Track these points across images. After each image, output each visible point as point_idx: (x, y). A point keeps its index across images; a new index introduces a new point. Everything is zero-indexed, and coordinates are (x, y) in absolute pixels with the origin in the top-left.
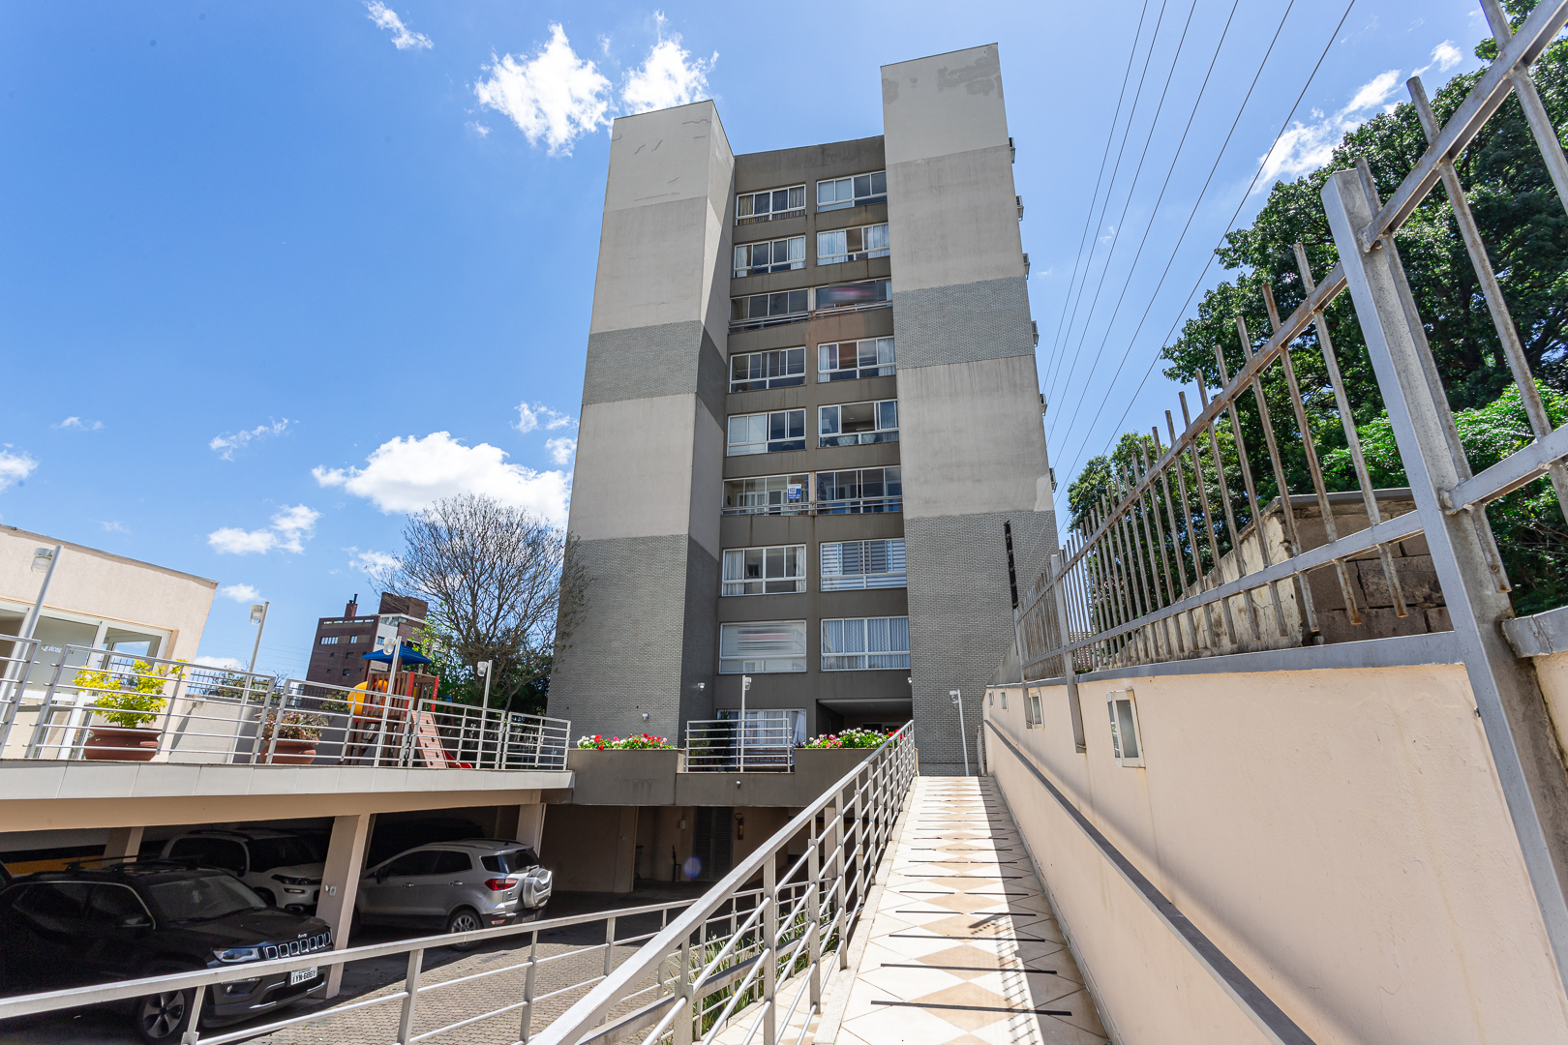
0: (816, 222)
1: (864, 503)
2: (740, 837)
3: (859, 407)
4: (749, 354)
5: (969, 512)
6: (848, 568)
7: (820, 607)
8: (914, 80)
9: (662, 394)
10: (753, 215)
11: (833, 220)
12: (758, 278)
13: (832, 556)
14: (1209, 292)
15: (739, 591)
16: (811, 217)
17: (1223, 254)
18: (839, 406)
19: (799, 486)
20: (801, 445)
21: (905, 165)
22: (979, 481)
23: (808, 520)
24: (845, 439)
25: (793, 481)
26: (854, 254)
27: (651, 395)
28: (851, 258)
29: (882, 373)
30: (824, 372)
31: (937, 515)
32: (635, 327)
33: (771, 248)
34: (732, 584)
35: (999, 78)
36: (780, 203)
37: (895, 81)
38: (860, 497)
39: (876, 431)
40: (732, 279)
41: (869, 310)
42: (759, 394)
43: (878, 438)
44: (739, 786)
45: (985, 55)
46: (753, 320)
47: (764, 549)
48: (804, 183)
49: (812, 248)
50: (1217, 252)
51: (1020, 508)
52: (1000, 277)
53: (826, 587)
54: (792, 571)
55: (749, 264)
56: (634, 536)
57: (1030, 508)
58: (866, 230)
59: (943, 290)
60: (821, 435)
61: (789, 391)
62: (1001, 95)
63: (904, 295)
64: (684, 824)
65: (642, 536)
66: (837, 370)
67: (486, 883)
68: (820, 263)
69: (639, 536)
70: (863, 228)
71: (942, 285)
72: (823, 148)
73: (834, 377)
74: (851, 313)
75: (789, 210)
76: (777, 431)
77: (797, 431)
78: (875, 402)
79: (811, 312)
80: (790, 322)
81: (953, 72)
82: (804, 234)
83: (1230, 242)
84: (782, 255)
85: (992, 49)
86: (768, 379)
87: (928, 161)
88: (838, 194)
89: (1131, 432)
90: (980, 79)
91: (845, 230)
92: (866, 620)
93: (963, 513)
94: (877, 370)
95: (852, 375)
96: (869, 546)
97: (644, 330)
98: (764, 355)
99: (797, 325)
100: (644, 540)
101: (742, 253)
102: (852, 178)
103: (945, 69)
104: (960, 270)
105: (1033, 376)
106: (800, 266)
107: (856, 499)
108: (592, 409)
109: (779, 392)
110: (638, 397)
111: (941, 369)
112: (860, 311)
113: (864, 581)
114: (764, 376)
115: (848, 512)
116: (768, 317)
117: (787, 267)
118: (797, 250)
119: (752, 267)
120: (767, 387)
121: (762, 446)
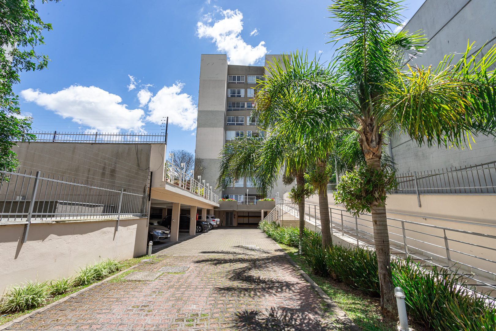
0: (247, 86)
2: (235, 218)
3: (255, 131)
4: (231, 116)
9: (216, 127)
10: (232, 81)
11: (251, 86)
12: (233, 98)
16: (246, 84)
18: (251, 131)
27: (213, 127)
30: (248, 123)
32: (209, 110)
33: (236, 91)
36: (239, 79)
37: (268, 58)
40: (227, 97)
42: (233, 126)
46: (232, 108)
48: (244, 75)
49: (246, 92)
55: (231, 94)
56: (211, 158)
61: (240, 126)
64: (223, 216)
68: (248, 96)
72: (249, 67)
73: (250, 124)
75: (241, 81)
76: (237, 134)
77: (242, 135)
79: (246, 108)
82: (244, 88)
84: (239, 93)
86: (235, 123)
88: (252, 79)
91: (254, 89)
95: (254, 125)
97: (211, 111)
98: (235, 117)
99: (241, 111)
100: (213, 159)
101: (229, 90)
102: (256, 76)
106: (243, 96)
108: (199, 129)
109: (238, 126)
110: (210, 127)
116: (236, 108)
117: (240, 96)
118: (242, 92)
119: (232, 95)
120: (235, 125)
121: (234, 138)
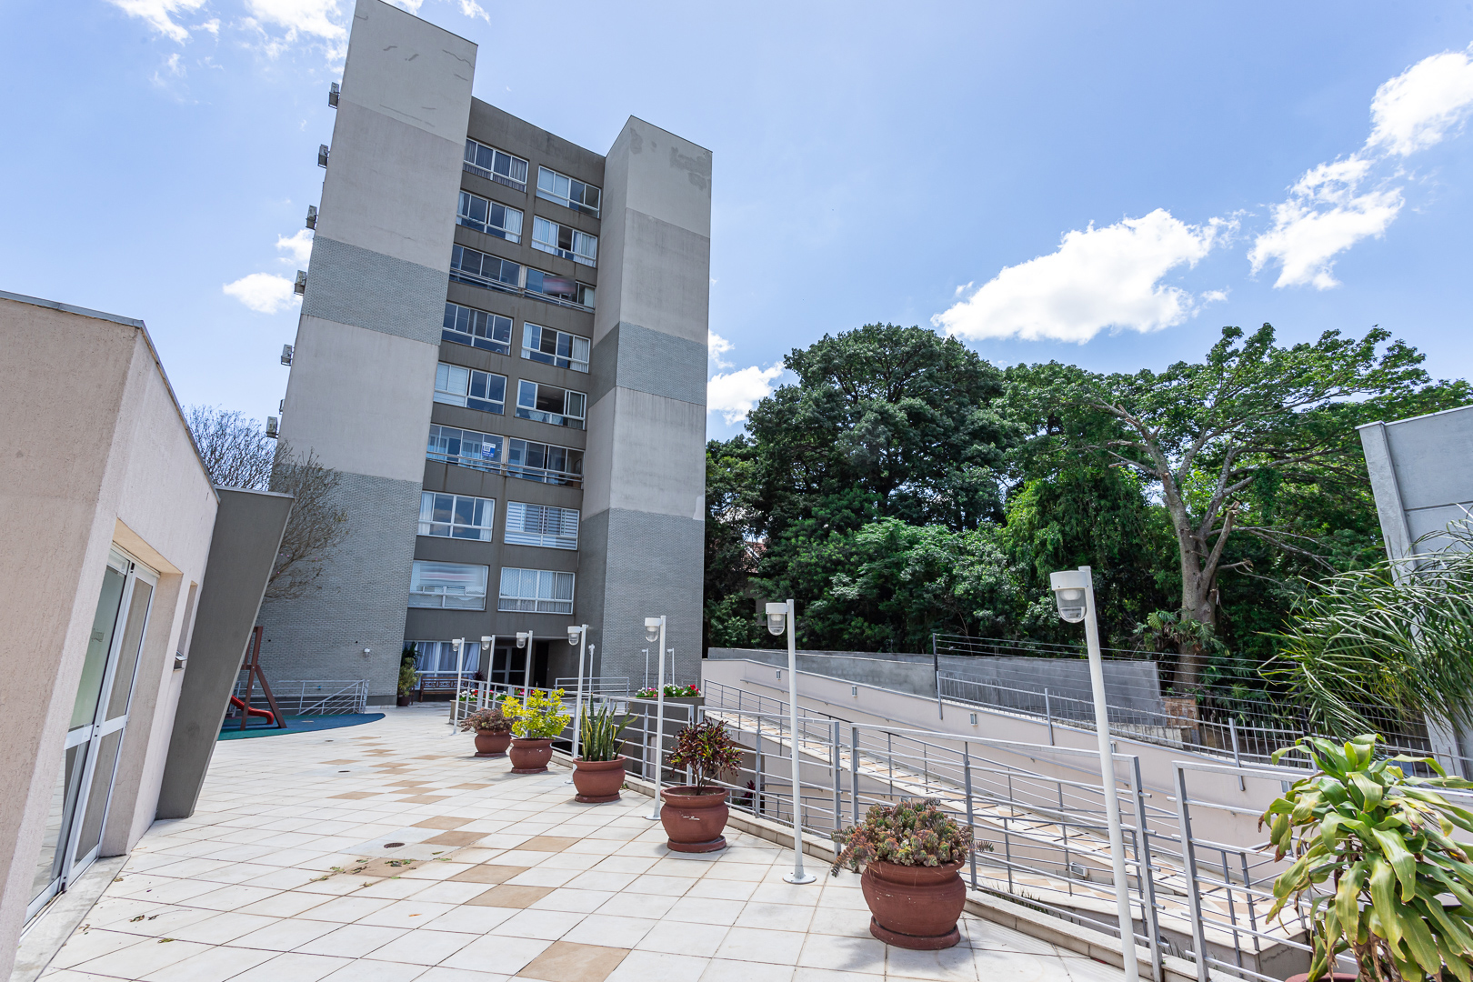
0: (534, 207)
1: (548, 473)
3: (552, 391)
4: (457, 306)
6: (530, 527)
7: (501, 556)
8: (654, 145)
9: (403, 335)
10: (474, 165)
11: (548, 210)
12: (475, 234)
13: (517, 515)
14: (782, 386)
16: (531, 197)
17: (787, 359)
18: (536, 385)
19: (494, 446)
20: (494, 409)
21: (639, 214)
23: (501, 479)
24: (537, 415)
25: (489, 440)
26: (564, 251)
28: (560, 253)
29: (573, 367)
30: (527, 349)
31: (633, 509)
32: (375, 250)
33: (489, 208)
35: (710, 181)
36: (502, 167)
37: (636, 133)
38: (545, 468)
39: (564, 415)
41: (569, 307)
42: (464, 349)
43: (565, 421)
45: (703, 156)
46: (466, 272)
47: (455, 496)
48: (528, 160)
49: (527, 228)
50: (785, 356)
51: (686, 515)
52: (693, 340)
53: (509, 539)
54: (478, 522)
55: (465, 213)
56: (363, 473)
57: (689, 515)
58: (576, 233)
59: (655, 334)
60: (518, 405)
61: (492, 355)
62: (710, 197)
63: (632, 327)
65: (372, 474)
66: (538, 351)
68: (534, 245)
69: (368, 474)
70: (573, 230)
71: (655, 330)
72: (549, 137)
73: (534, 356)
74: (555, 304)
75: (510, 178)
76: (477, 388)
77: (496, 393)
78: (566, 391)
79: (522, 289)
80: (503, 290)
81: (681, 156)
82: (523, 211)
83: (793, 354)
84: (499, 219)
85: (708, 154)
86: (473, 337)
87: (657, 221)
88: (556, 188)
90: (697, 173)
91: (558, 225)
92: (539, 572)
93: (649, 511)
94: (571, 362)
95: (548, 361)
96: (549, 511)
97: (386, 259)
98: (473, 312)
99: (506, 295)
102: (570, 180)
103: (677, 150)
104: (669, 324)
105: (704, 423)
106: (515, 239)
107: (542, 469)
108: (314, 323)
109: (484, 354)
110: (374, 328)
111: (648, 396)
112: (563, 306)
113: (546, 541)
114: (471, 332)
116: (480, 276)
117: (502, 235)
118: (513, 222)
119: (467, 217)
120: (472, 345)
121: (462, 399)
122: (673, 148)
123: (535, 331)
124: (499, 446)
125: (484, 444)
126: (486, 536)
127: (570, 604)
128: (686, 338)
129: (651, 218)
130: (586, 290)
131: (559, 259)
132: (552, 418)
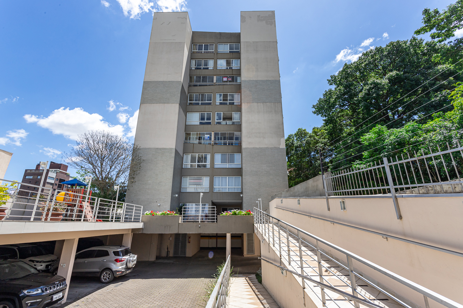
0: (217, 56)
1: (228, 142)
2: (189, 242)
3: (228, 114)
4: (195, 94)
5: (262, 147)
6: (223, 161)
7: (214, 173)
8: (250, 17)
9: (168, 103)
10: (197, 51)
11: (222, 56)
12: (198, 71)
13: (218, 157)
14: (326, 91)
15: (189, 167)
16: (216, 54)
17: (329, 81)
18: (222, 113)
19: (209, 136)
20: (210, 123)
21: (247, 42)
22: (265, 138)
23: (211, 146)
24: (224, 123)
25: (207, 134)
26: (228, 67)
27: (164, 103)
28: (227, 68)
29: (235, 104)
30: (218, 102)
31: (252, 147)
32: (159, 81)
33: (203, 62)
34: (186, 164)
35: (275, 21)
36: (206, 47)
37: (245, 16)
39: (233, 121)
40: (190, 70)
41: (232, 84)
42: (197, 106)
43: (233, 123)
44: (200, 227)
45: (271, 14)
46: (196, 83)
47: (197, 154)
48: (214, 43)
49: (216, 63)
50: (328, 80)
51: (276, 147)
52: (273, 79)
53: (216, 166)
54: (206, 161)
55: (195, 66)
56: (157, 147)
57: (279, 147)
58: (232, 60)
59: (256, 81)
60: (216, 121)
61: (207, 106)
62: (275, 26)
63: (245, 81)
64: (171, 239)
65: (160, 147)
66: (222, 101)
67: (115, 260)
68: (218, 68)
69: (159, 147)
70: (231, 59)
71: (256, 80)
72: (220, 33)
73: (221, 104)
74: (227, 85)
75: (209, 51)
76: (202, 118)
77: (209, 119)
78: (233, 112)
79: (215, 83)
80: (207, 85)
81: (262, 17)
82: (213, 59)
83: (331, 78)
84: (206, 64)
85: (273, 12)
86: (200, 102)
87: (254, 42)
88: (224, 48)
89: (301, 128)
90: (269, 20)
91: (226, 59)
92: (227, 177)
93: (260, 147)
94: (234, 103)
95: (226, 104)
96: (229, 155)
97: (163, 82)
98: (199, 95)
99: (210, 86)
100: (160, 149)
101: (193, 62)
102: (229, 44)
103: (260, 16)
104: (262, 76)
105: (281, 109)
106: (212, 68)
107: (226, 141)
108: (144, 106)
109: (203, 106)
110: (160, 103)
111: (255, 104)
112: (229, 85)
113: (227, 165)
114: (199, 101)
115: (222, 144)
116: (201, 83)
117: (208, 68)
118: (211, 64)
120: (200, 105)
121: (197, 123)
122: (258, 16)
123: (220, 95)
124: (211, 136)
125: (206, 136)
126: (208, 166)
127: (240, 188)
128: (270, 79)
129: (251, 42)
130: (238, 78)
131: (227, 70)
132: (229, 122)
